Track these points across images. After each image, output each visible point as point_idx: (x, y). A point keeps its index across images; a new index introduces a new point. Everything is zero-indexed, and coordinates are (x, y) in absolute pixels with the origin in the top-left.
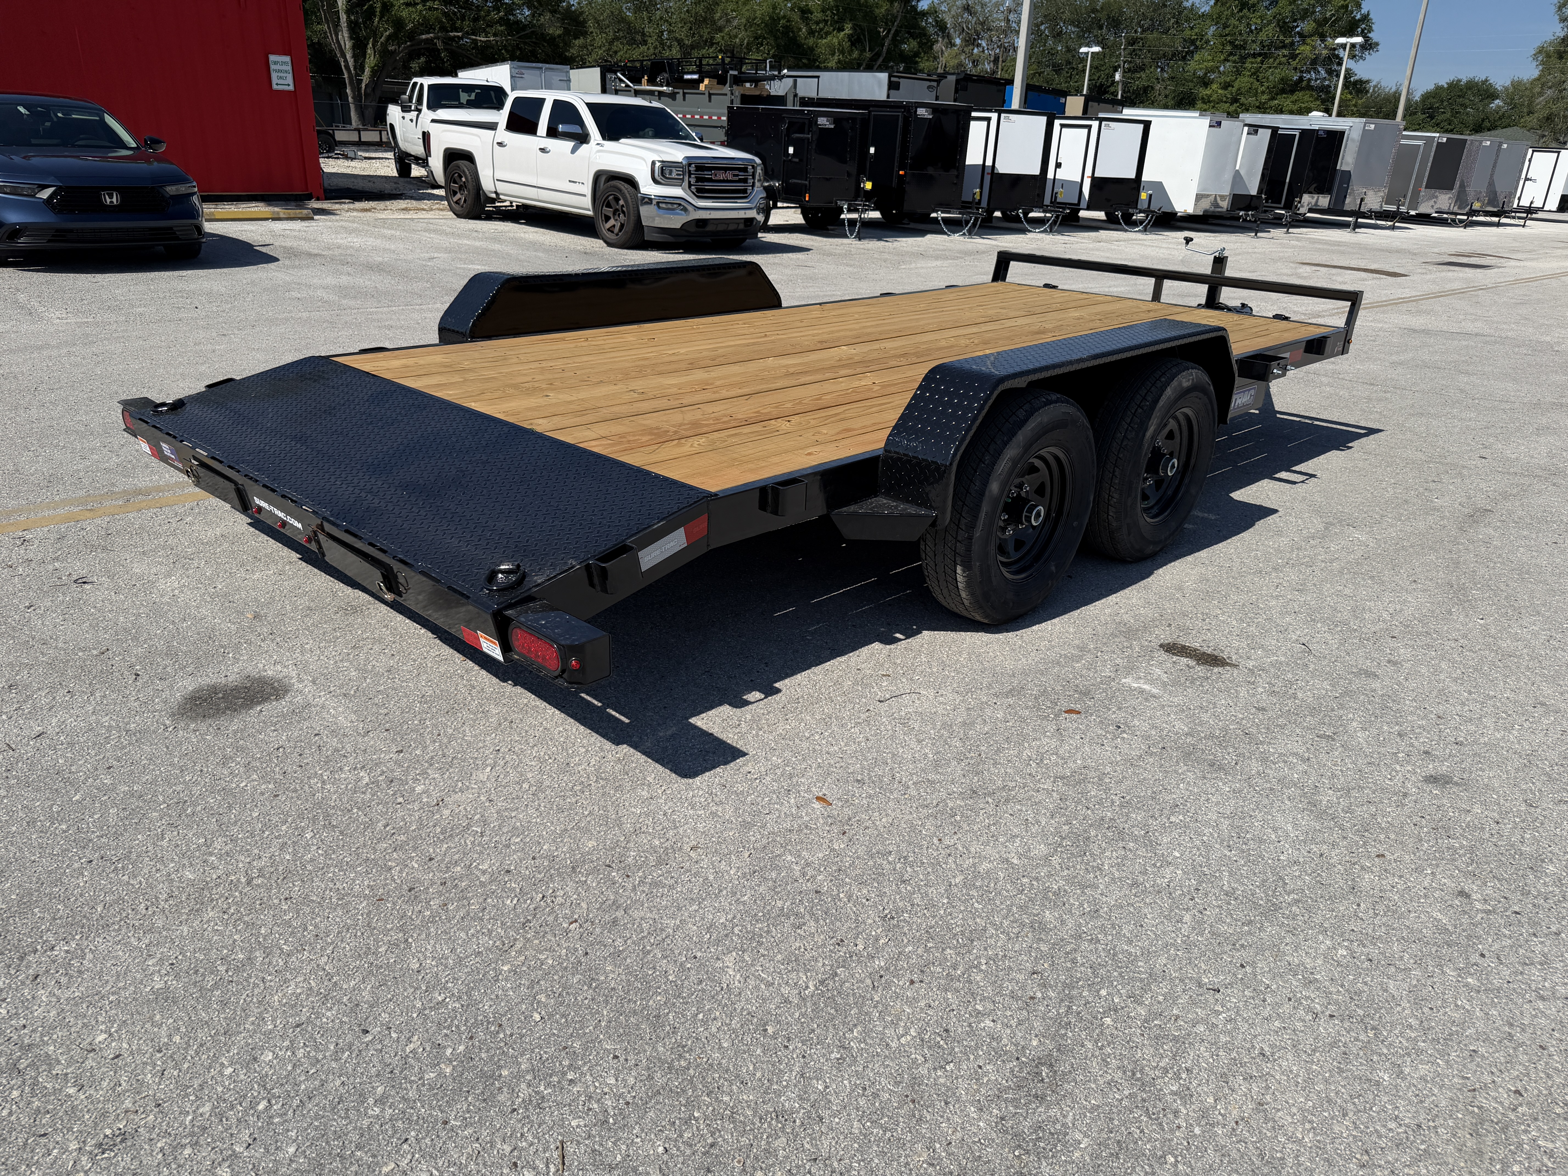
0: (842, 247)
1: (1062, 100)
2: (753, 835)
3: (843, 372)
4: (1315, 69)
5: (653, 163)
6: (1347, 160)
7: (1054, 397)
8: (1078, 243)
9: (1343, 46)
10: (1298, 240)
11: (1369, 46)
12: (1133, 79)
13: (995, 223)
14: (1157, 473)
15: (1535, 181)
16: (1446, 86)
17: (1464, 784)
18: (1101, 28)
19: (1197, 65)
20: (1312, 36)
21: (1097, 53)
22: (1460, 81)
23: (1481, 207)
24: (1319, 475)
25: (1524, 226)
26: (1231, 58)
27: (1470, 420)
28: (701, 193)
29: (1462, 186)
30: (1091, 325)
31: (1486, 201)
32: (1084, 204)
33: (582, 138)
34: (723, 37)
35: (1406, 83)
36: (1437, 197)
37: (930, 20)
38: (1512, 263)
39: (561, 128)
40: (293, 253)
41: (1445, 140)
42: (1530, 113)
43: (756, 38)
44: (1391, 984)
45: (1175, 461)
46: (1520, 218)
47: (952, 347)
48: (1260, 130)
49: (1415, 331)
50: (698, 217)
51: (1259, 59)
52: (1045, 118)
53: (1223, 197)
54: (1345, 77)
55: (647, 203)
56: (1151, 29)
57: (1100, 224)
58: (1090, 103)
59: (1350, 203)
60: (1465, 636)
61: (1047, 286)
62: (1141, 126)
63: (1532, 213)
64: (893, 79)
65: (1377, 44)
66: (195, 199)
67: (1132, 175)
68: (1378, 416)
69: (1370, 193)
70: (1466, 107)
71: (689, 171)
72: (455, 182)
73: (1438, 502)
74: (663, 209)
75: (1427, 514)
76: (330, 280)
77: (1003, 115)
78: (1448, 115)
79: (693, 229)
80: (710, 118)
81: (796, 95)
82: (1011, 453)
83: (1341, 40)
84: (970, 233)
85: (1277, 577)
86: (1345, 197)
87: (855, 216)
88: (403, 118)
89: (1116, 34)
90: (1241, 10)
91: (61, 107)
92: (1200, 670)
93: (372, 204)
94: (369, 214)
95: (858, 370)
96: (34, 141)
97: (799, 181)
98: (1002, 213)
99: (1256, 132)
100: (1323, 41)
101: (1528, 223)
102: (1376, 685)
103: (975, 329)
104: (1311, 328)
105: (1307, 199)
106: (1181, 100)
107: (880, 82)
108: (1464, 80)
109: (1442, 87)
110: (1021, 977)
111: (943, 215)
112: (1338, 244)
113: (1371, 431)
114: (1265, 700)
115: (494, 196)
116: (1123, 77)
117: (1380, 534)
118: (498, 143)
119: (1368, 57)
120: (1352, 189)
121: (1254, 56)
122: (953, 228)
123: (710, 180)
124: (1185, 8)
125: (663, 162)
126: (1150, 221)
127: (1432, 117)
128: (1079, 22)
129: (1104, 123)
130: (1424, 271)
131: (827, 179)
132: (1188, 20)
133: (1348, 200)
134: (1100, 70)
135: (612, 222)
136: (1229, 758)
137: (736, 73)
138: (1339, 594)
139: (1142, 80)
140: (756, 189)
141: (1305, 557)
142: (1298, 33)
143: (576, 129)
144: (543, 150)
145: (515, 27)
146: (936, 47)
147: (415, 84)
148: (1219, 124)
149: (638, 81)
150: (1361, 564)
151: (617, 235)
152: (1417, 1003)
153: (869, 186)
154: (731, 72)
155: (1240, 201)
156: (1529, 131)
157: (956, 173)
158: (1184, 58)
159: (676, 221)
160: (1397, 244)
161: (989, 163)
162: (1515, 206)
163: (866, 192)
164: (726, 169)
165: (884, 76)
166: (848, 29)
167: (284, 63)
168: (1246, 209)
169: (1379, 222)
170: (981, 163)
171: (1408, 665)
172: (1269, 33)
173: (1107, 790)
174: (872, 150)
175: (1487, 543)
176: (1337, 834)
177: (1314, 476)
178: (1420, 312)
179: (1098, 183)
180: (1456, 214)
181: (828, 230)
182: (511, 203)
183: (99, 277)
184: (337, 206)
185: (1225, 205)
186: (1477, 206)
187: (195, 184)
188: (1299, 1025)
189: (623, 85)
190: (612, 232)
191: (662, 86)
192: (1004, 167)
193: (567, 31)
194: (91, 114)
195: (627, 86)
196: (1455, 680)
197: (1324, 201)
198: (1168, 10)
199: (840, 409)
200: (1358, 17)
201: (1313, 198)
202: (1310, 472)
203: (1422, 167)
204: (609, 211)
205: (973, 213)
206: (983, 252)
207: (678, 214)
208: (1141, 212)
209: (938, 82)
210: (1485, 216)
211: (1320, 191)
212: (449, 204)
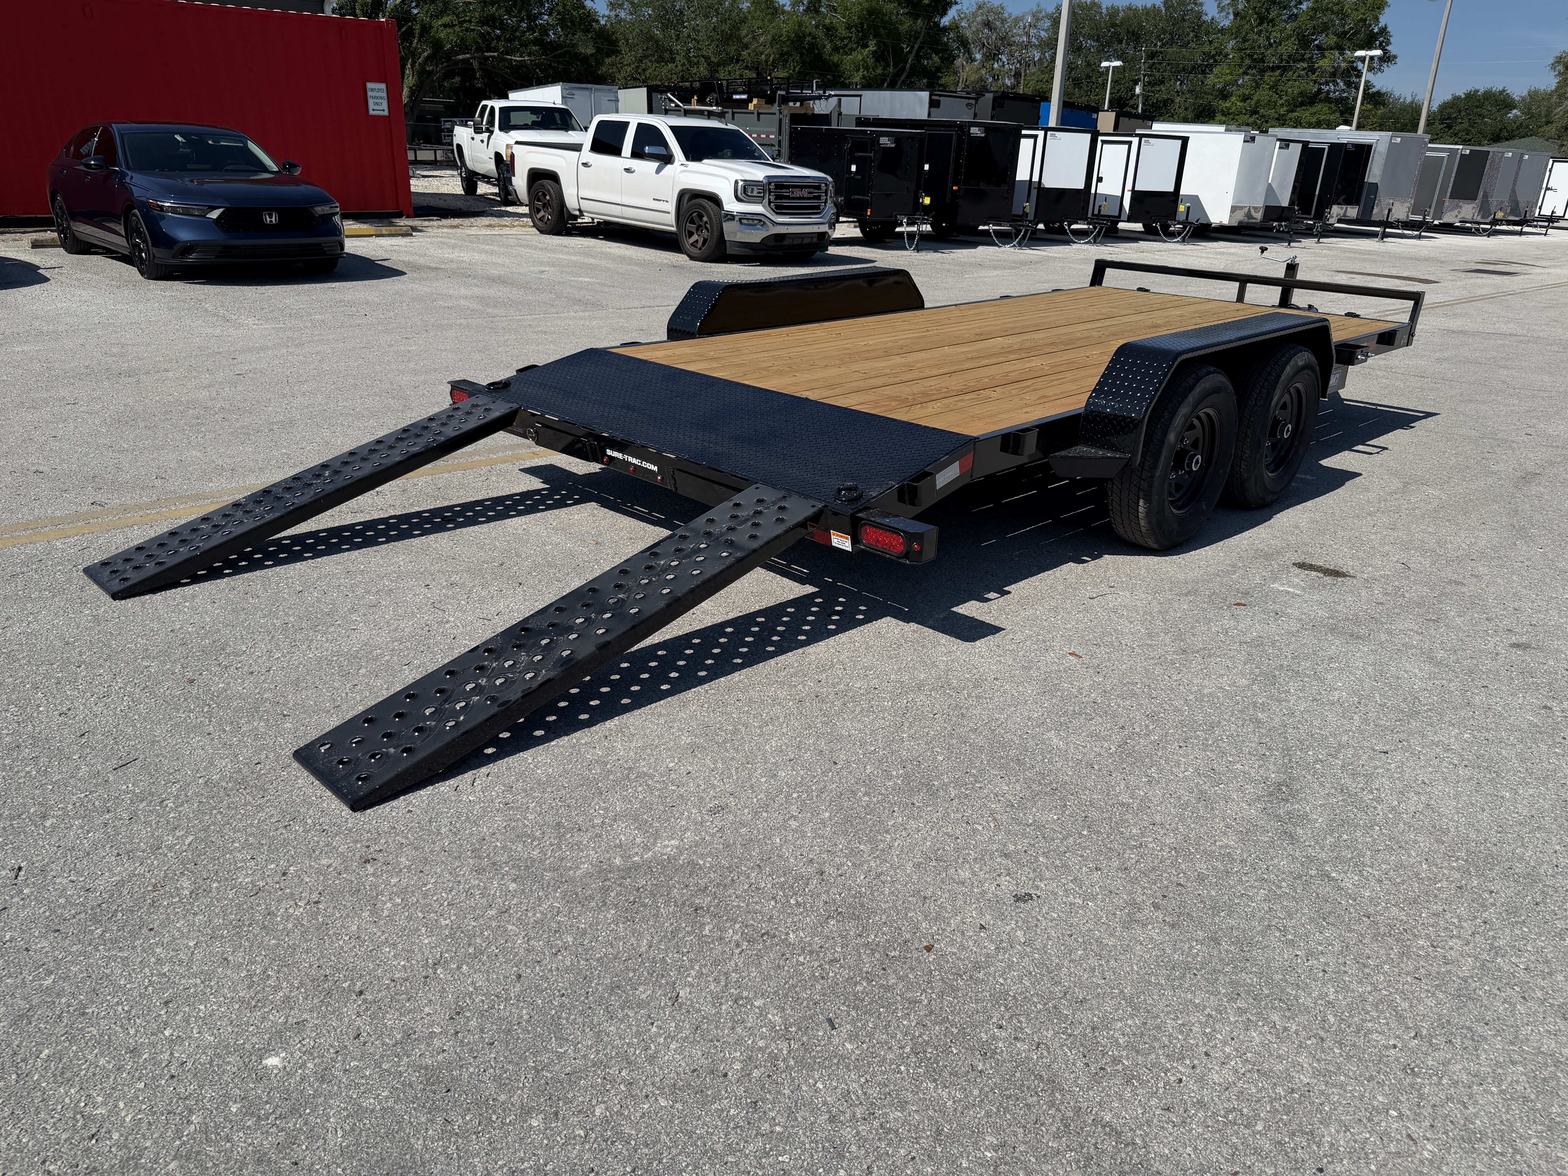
0: (903, 259)
1: (1094, 116)
2: (1034, 673)
3: (1011, 357)
4: (1334, 81)
5: (736, 182)
6: (1375, 173)
7: (1212, 369)
8: (1122, 253)
9: (1362, 59)
10: (1329, 249)
11: (1387, 58)
12: (1153, 92)
13: (1038, 236)
14: (1275, 436)
15: (1555, 190)
16: (1463, 96)
17: (1539, 648)
18: (1120, 42)
19: (1216, 79)
20: (1332, 49)
21: (1117, 67)
22: (1477, 91)
23: (1504, 216)
24: (1390, 448)
25: (1545, 235)
26: (1250, 71)
27: (1514, 405)
28: (779, 209)
29: (1485, 196)
30: (1194, 321)
31: (1509, 211)
32: (1124, 217)
33: (667, 159)
34: (749, 54)
35: (1428, 96)
36: (1461, 207)
37: (952, 35)
38: (1538, 270)
39: (647, 149)
40: (417, 268)
41: (1468, 152)
42: (1548, 123)
43: (782, 55)
44: (1504, 752)
45: (1290, 426)
46: (1541, 227)
47: (1087, 337)
48: (1291, 145)
49: (1453, 332)
50: (776, 232)
51: (1278, 72)
52: (1089, 135)
53: (1255, 208)
54: (1364, 90)
55: (729, 220)
56: (1172, 42)
57: (1138, 235)
58: (1121, 118)
59: (1378, 213)
60: (1529, 559)
61: (1140, 289)
62: (1179, 142)
63: (1553, 222)
64: (933, 97)
65: (1395, 57)
66: (337, 218)
67: (1171, 188)
68: (1432, 403)
69: (1397, 204)
70: (1484, 117)
71: (770, 189)
72: (539, 200)
73: (1495, 468)
74: (745, 224)
75: (1487, 476)
76: (463, 291)
77: (1049, 133)
78: (1466, 125)
79: (772, 243)
80: (768, 136)
81: (840, 114)
82: (1184, 410)
83: (1360, 53)
84: (1020, 244)
85: (1372, 520)
86: (1373, 208)
87: (914, 229)
88: (473, 139)
89: (1135, 48)
90: (1260, 24)
91: (212, 136)
92: (1328, 580)
93: (457, 221)
94: (459, 230)
95: (1023, 355)
96: (189, 166)
97: (861, 197)
98: (1045, 226)
99: (1287, 146)
100: (1342, 54)
101: (1550, 231)
102: (1464, 589)
103: (1099, 324)
104: (1380, 324)
105: (1336, 210)
106: (1201, 112)
107: (921, 100)
108: (1482, 90)
109: (1459, 98)
110: (1253, 745)
111: (995, 228)
112: (1370, 253)
113: (1428, 415)
114: (1381, 598)
115: (577, 213)
116: (1144, 90)
117: (1450, 490)
118: (583, 164)
119: (1386, 69)
120: (1380, 200)
121: (1273, 69)
122: (1003, 240)
123: (788, 197)
124: (1204, 22)
125: (745, 181)
126: (1188, 232)
127: (1449, 127)
128: (1098, 38)
129: (1143, 139)
130: (1454, 278)
131: (888, 195)
132: (1207, 34)
133: (1375, 211)
134: (1120, 84)
135: (695, 237)
136: (1363, 631)
137: (783, 93)
138: (1424, 531)
139: (1162, 92)
140: (828, 205)
141: (1391, 506)
142: (1317, 46)
143: (660, 150)
144: (627, 170)
145: (548, 47)
146: (959, 62)
147: (485, 107)
148: (1253, 139)
149: (687, 101)
150: (1438, 511)
151: (700, 249)
152: (1523, 761)
153: (927, 201)
154: (779, 92)
155: (1273, 212)
156: (1547, 140)
157: (1006, 188)
158: (1204, 72)
159: (756, 236)
160: (1424, 253)
161: (1036, 178)
162: (1536, 215)
163: (925, 206)
164: (802, 187)
165: (925, 95)
166: (872, 47)
167: (379, 90)
168: (1280, 220)
169: (1406, 232)
170: (1028, 179)
171: (1488, 577)
172: (1289, 47)
173: (1280, 649)
174: (927, 167)
175: (1539, 497)
176: (1451, 675)
177: (1387, 449)
178: (1455, 315)
179: (1139, 197)
180: (1479, 223)
181: (885, 242)
182: (593, 219)
183: (261, 289)
184: (426, 223)
185: (1258, 216)
186: (1500, 215)
187: (338, 204)
188: (1445, 770)
189: (673, 105)
190: (696, 247)
191: (712, 106)
192: (1049, 182)
193: (599, 50)
194: (236, 141)
195: (677, 106)
196: (1525, 587)
197: (1353, 212)
198: (1186, 24)
199: (1029, 383)
200: (1376, 30)
201: (1342, 209)
202: (1382, 445)
203: (1446, 178)
204: (692, 227)
205: (1023, 226)
206: (1036, 262)
207: (758, 229)
208: (1179, 223)
209: (977, 99)
210: (1508, 225)
211: (1348, 202)
212: (533, 221)
